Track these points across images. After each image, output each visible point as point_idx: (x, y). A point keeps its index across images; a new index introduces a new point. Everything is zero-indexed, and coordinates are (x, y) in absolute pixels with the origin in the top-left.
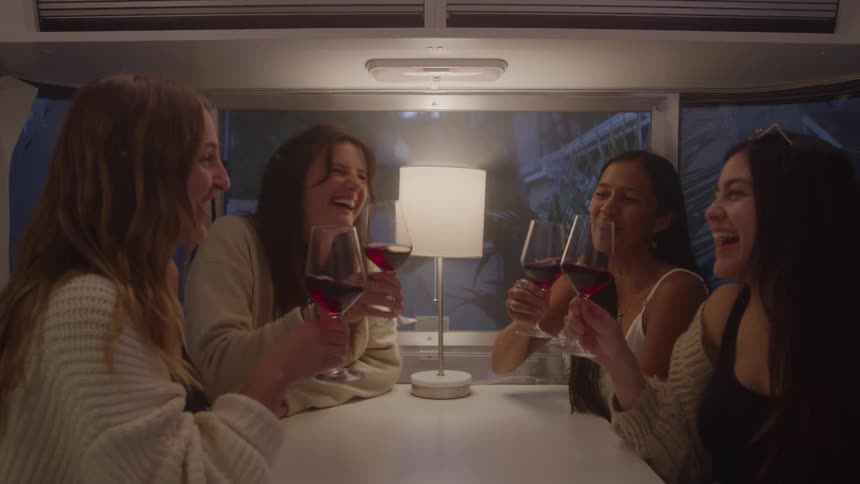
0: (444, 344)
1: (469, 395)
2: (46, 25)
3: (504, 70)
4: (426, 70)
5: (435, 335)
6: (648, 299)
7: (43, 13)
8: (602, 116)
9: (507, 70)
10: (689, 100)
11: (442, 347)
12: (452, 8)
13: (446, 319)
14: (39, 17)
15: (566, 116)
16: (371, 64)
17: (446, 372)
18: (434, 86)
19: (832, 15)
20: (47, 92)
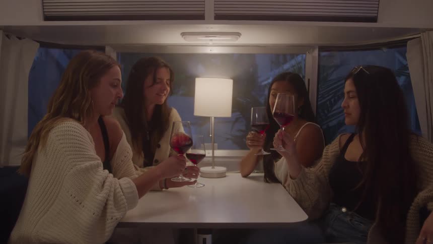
0: (215, 155)
1: (225, 177)
2: (47, 18)
3: (240, 37)
4: (206, 37)
5: (211, 151)
6: (296, 136)
7: (46, 13)
8: (293, 56)
9: (241, 37)
10: (322, 49)
11: (213, 157)
12: (216, 12)
13: (216, 145)
14: (44, 15)
15: (278, 55)
16: (183, 34)
17: (215, 167)
18: (211, 43)
19: (376, 15)
20: (43, 45)
